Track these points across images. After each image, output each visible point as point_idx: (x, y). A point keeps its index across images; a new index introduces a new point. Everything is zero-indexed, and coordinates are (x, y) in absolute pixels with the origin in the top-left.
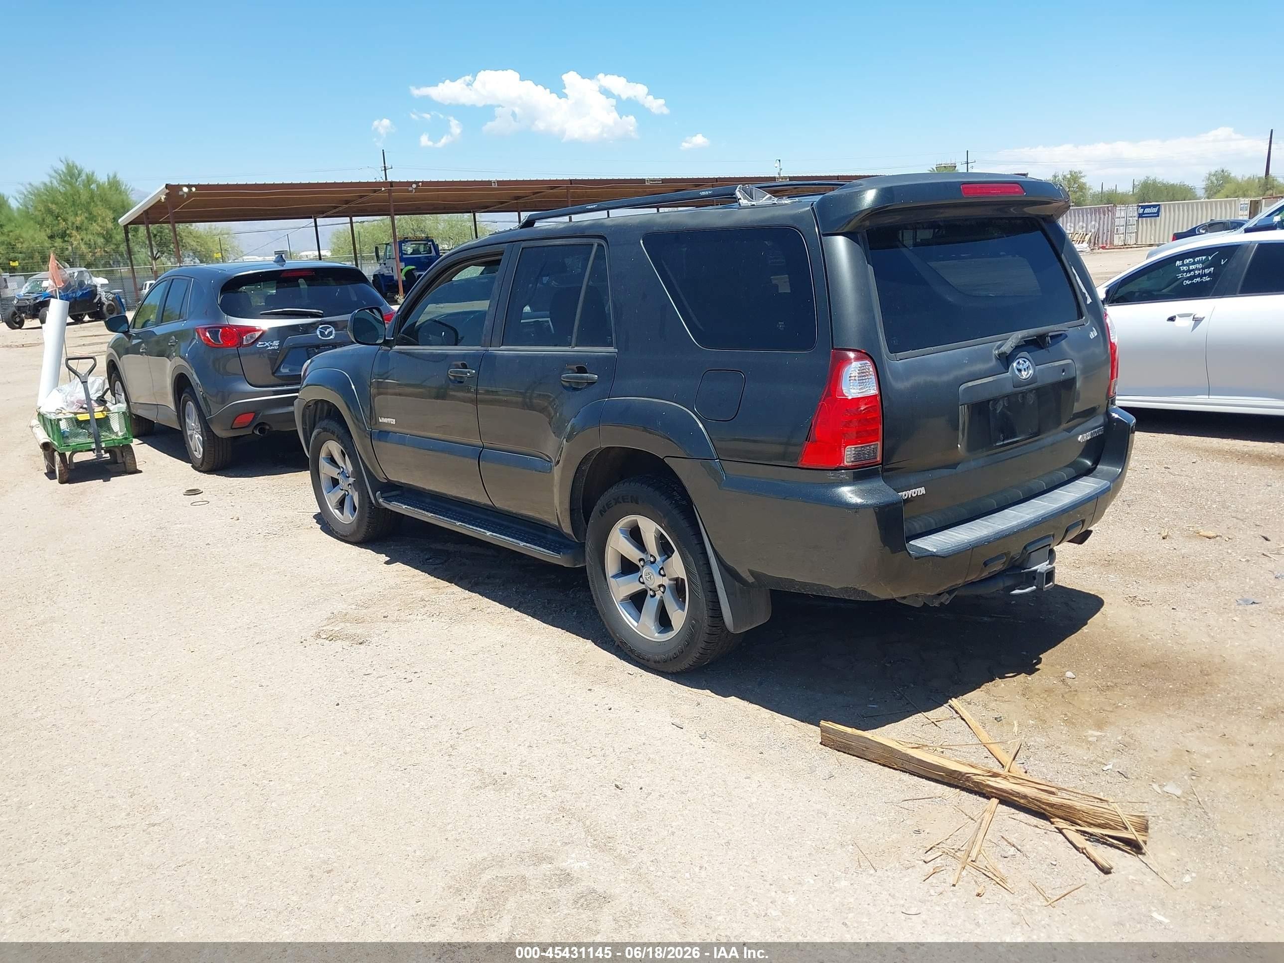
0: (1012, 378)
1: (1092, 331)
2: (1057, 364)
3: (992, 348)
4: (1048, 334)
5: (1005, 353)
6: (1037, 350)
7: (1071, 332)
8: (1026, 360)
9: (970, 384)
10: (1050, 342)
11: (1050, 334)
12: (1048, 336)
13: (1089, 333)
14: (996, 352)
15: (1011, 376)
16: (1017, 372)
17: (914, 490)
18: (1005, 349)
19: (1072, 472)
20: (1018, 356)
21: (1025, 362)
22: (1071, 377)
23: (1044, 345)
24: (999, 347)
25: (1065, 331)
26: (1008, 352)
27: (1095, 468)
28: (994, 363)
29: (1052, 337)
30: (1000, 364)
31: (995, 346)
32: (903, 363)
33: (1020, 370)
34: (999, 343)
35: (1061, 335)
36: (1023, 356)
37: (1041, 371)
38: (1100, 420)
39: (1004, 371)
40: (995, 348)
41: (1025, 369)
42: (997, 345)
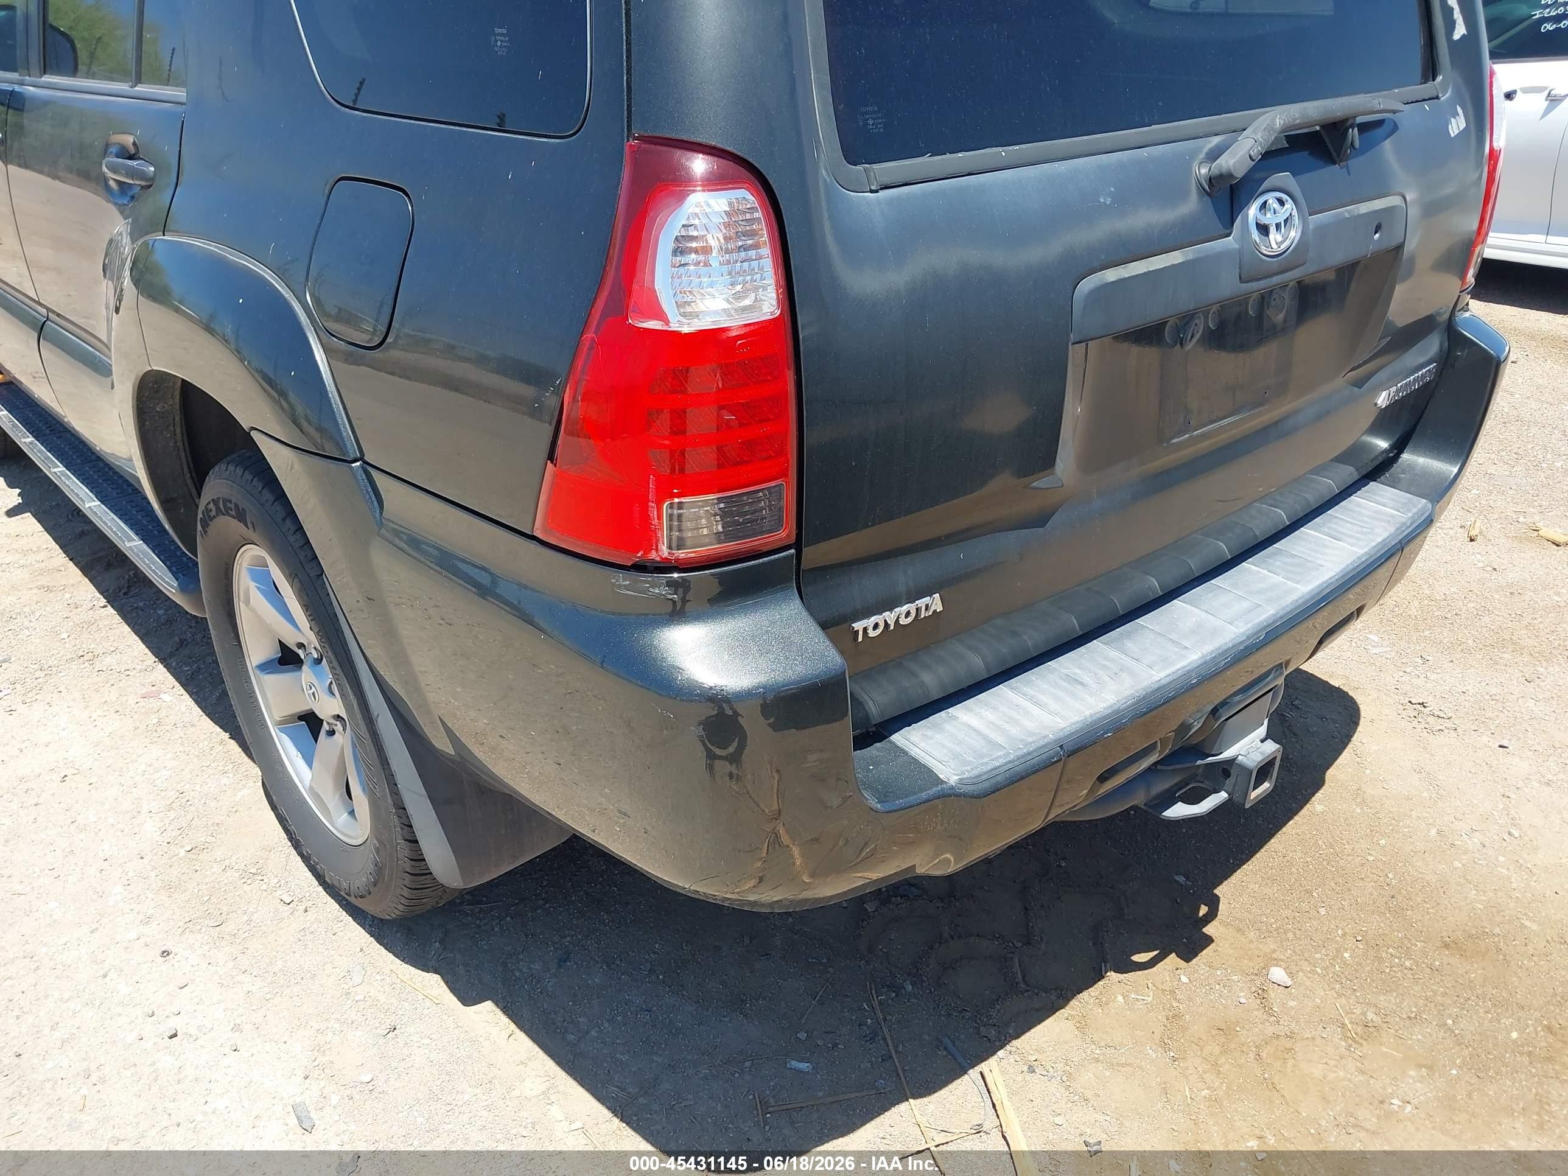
0: (1240, 252)
1: (1455, 114)
2: (1365, 208)
3: (1193, 155)
4: (1355, 117)
5: (1230, 175)
6: (1319, 168)
7: (1409, 118)
8: (1284, 197)
9: (1111, 275)
10: (1357, 144)
11: (1360, 120)
12: (1352, 126)
13: (1447, 123)
14: (1204, 171)
15: (1237, 246)
16: (1255, 235)
17: (905, 608)
18: (1231, 162)
19: (1348, 473)
20: (1266, 185)
21: (1281, 202)
22: (1394, 243)
23: (1338, 154)
24: (1214, 155)
25: (1394, 112)
26: (1239, 174)
27: (1397, 457)
28: (1191, 204)
29: (1364, 128)
30: (1211, 210)
31: (1200, 150)
32: (890, 202)
33: (1264, 229)
34: (1216, 140)
35: (1380, 123)
36: (1278, 184)
37: (1322, 231)
38: (1433, 345)
39: (1221, 229)
40: (1202, 156)
41: (1278, 226)
42: (1205, 150)
